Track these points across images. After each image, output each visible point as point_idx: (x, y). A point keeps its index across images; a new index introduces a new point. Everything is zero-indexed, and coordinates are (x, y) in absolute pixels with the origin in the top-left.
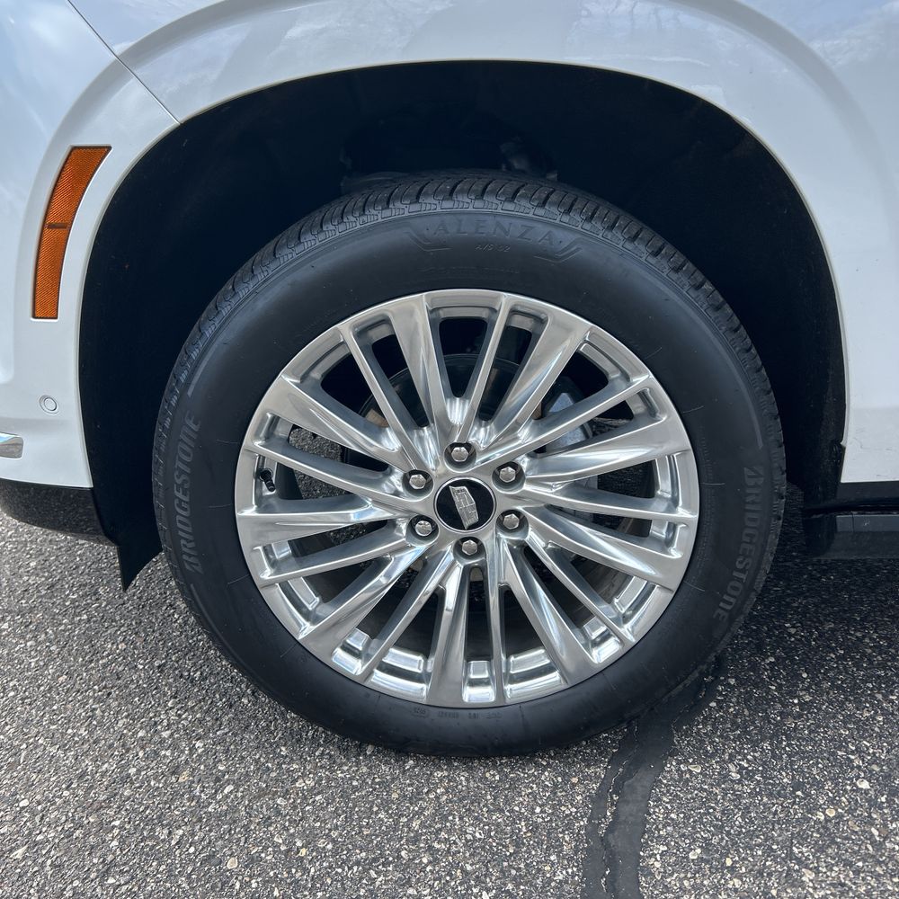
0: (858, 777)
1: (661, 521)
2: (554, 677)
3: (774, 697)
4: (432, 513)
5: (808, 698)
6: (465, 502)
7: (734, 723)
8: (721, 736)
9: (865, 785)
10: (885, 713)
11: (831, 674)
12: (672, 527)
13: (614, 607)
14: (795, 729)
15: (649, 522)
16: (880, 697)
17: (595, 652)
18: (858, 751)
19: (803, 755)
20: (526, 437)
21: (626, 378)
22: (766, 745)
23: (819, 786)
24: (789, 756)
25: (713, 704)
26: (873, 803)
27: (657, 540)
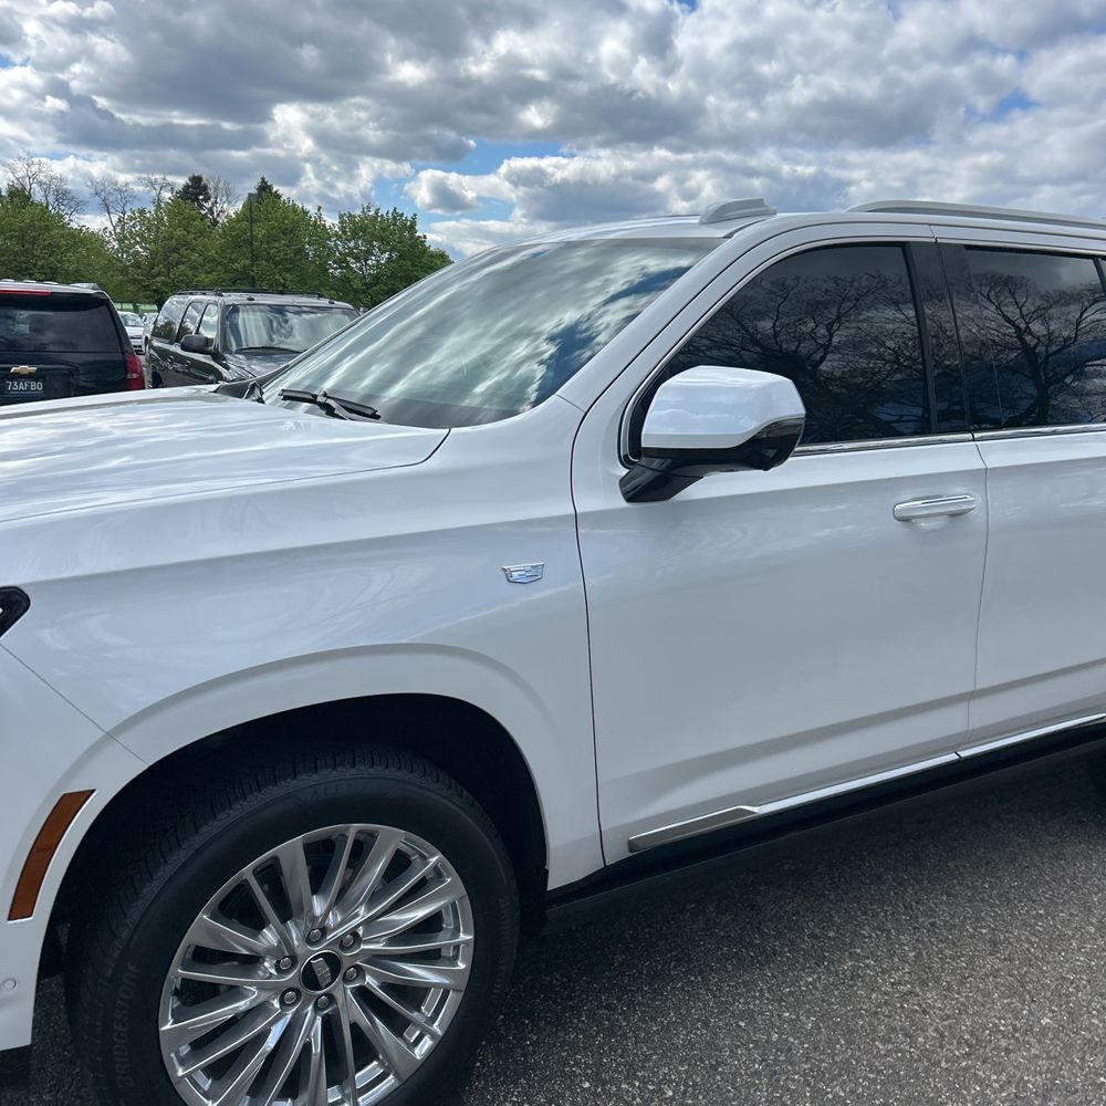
0: (581, 1081)
1: (448, 946)
2: (390, 1080)
3: (514, 1044)
4: (298, 985)
5: (535, 1038)
6: (323, 971)
7: (497, 1073)
8: (493, 1086)
9: (587, 1085)
10: (582, 1031)
11: (542, 1015)
12: (457, 947)
13: (423, 1014)
14: (535, 1063)
15: (440, 950)
16: (575, 1021)
17: (417, 1051)
18: (577, 1064)
19: (546, 1079)
20: (363, 913)
21: (424, 858)
22: (522, 1081)
23: (562, 1096)
24: (539, 1083)
25: (478, 1064)
26: (595, 1094)
27: (448, 958)
